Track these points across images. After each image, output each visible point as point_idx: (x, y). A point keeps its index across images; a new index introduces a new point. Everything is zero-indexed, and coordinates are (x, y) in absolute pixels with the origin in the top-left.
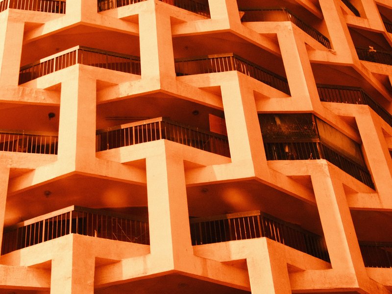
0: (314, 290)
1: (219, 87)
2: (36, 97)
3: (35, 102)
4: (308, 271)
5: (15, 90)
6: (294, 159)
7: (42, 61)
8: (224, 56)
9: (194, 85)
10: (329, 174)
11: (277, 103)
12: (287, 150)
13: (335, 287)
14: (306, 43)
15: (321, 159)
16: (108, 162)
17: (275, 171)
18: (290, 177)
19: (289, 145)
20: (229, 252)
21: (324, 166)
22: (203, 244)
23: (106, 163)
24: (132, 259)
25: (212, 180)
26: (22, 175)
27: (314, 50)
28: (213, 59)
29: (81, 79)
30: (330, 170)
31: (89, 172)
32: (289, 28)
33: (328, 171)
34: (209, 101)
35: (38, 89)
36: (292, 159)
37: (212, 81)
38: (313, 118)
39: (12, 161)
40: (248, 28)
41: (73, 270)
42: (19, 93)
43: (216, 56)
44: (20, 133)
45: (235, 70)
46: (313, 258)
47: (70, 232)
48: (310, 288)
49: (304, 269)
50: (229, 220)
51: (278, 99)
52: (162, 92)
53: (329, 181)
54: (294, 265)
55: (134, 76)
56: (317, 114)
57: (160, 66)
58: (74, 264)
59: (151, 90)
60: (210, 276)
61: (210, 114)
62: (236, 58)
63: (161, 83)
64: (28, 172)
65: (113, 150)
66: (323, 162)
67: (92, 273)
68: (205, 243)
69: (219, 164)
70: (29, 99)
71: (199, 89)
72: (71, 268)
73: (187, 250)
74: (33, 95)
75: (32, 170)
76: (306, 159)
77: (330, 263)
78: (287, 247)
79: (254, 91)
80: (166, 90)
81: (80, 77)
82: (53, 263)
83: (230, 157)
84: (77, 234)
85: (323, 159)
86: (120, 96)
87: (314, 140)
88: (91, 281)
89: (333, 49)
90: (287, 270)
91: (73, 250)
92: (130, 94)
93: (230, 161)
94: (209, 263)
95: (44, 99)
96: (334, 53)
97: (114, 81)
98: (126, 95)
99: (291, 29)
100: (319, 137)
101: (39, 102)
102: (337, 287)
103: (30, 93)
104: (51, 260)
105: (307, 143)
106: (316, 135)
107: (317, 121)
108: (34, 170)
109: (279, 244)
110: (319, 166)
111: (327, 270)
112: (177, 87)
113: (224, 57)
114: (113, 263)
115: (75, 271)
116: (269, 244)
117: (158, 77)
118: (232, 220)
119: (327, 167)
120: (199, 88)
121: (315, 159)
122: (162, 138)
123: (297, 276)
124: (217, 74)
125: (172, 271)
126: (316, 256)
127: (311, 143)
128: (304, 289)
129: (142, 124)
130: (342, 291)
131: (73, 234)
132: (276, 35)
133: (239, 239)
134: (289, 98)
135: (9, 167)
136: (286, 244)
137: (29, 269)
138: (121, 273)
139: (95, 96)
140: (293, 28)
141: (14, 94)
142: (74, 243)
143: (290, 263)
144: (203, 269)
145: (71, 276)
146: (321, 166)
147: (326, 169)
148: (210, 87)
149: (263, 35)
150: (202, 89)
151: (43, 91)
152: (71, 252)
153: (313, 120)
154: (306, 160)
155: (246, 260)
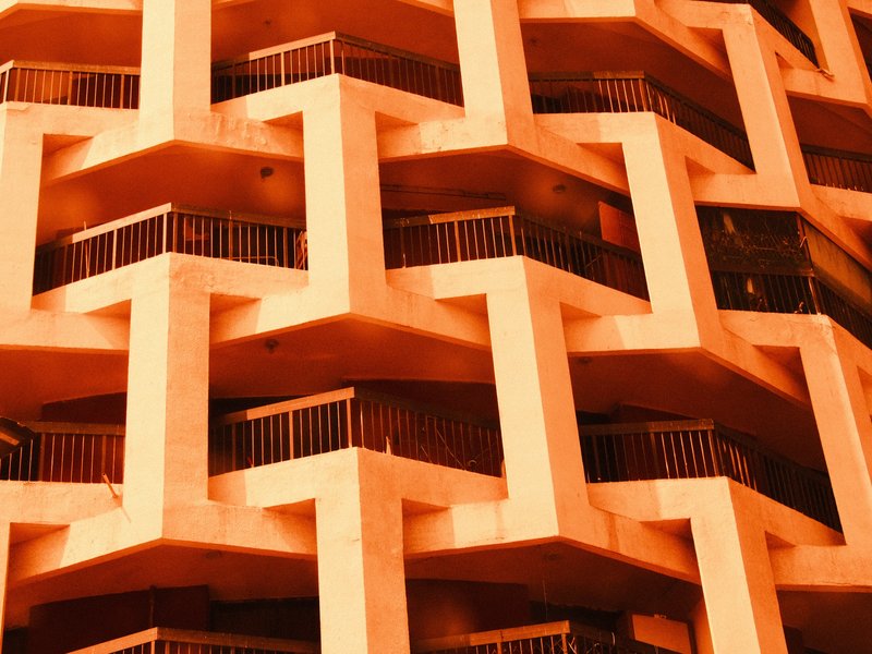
0: (812, 586)
1: (620, 146)
2: (250, 139)
3: (249, 149)
4: (801, 547)
5: (205, 119)
6: (766, 311)
7: (254, 56)
8: (627, 77)
9: (567, 136)
10: (834, 348)
11: (729, 187)
12: (750, 289)
13: (853, 584)
14: (777, 54)
15: (819, 314)
16: (410, 295)
17: (733, 337)
18: (760, 349)
19: (754, 277)
20: (655, 500)
21: (825, 329)
22: (602, 481)
23: (406, 298)
24: (472, 505)
25: (614, 347)
26: (231, 308)
27: (791, 67)
28: (604, 80)
29: (345, 108)
30: (837, 337)
31: (376, 316)
32: (747, 19)
33: (833, 340)
34: (599, 173)
35: (252, 120)
36: (762, 309)
37: (604, 130)
38: (799, 222)
39: (213, 279)
40: (668, 15)
41: (362, 523)
42: (214, 127)
43: (609, 76)
44: (224, 217)
45: (649, 110)
46: (807, 518)
47: (350, 444)
48: (805, 583)
49: (793, 543)
50: (652, 436)
51: (731, 177)
52: (510, 149)
53: (835, 361)
54: (777, 534)
55: (447, 106)
56: (806, 214)
57: (504, 93)
58: (364, 512)
59: (489, 145)
60: (623, 551)
61: (600, 203)
62: (650, 83)
63: (508, 131)
64: (247, 303)
65: (416, 270)
66: (822, 320)
67: (399, 530)
68: (605, 480)
69: (627, 313)
70: (237, 143)
71: (578, 147)
72: (358, 521)
73: (578, 495)
74: (244, 134)
75: (254, 301)
76: (790, 311)
77: (841, 532)
78: (763, 498)
79: (687, 158)
80: (519, 147)
81: (343, 105)
82: (318, 506)
83: (648, 299)
84: (364, 449)
85: (822, 313)
86: (424, 152)
87: (802, 272)
88: (397, 550)
89: (828, 69)
90: (765, 543)
91: (360, 482)
92: (444, 149)
93: (649, 310)
94: (619, 521)
95: (266, 144)
96: (830, 78)
97: (409, 117)
98: (436, 151)
99: (752, 21)
100: (812, 265)
101: (255, 149)
102: (857, 584)
103: (237, 128)
104: (314, 500)
105: (789, 277)
106: (806, 259)
107: (807, 230)
108: (259, 299)
109: (749, 489)
110: (816, 328)
111: (836, 548)
112: (538, 140)
113: (626, 80)
114: (434, 511)
115: (366, 527)
116: (733, 492)
117: (502, 118)
118: (657, 435)
119: (831, 332)
120: (578, 144)
121: (806, 312)
122: (518, 254)
123: (782, 556)
124: (613, 115)
125: (555, 537)
126: (810, 517)
127: (797, 278)
128: (795, 583)
129: (474, 217)
130: (863, 591)
131: (356, 448)
132: (720, 33)
133: (673, 476)
134: (753, 176)
135: (209, 290)
136: (760, 491)
137: (266, 513)
138: (451, 534)
139: (375, 148)
140: (755, 19)
141: (205, 129)
142: (359, 468)
143: (770, 531)
144: (610, 535)
145: (360, 537)
146: (818, 329)
147: (829, 336)
148: (600, 144)
149: (694, 30)
150: (585, 146)
151: (263, 126)
152: (357, 487)
153: (800, 227)
154: (790, 315)
155: (689, 521)
